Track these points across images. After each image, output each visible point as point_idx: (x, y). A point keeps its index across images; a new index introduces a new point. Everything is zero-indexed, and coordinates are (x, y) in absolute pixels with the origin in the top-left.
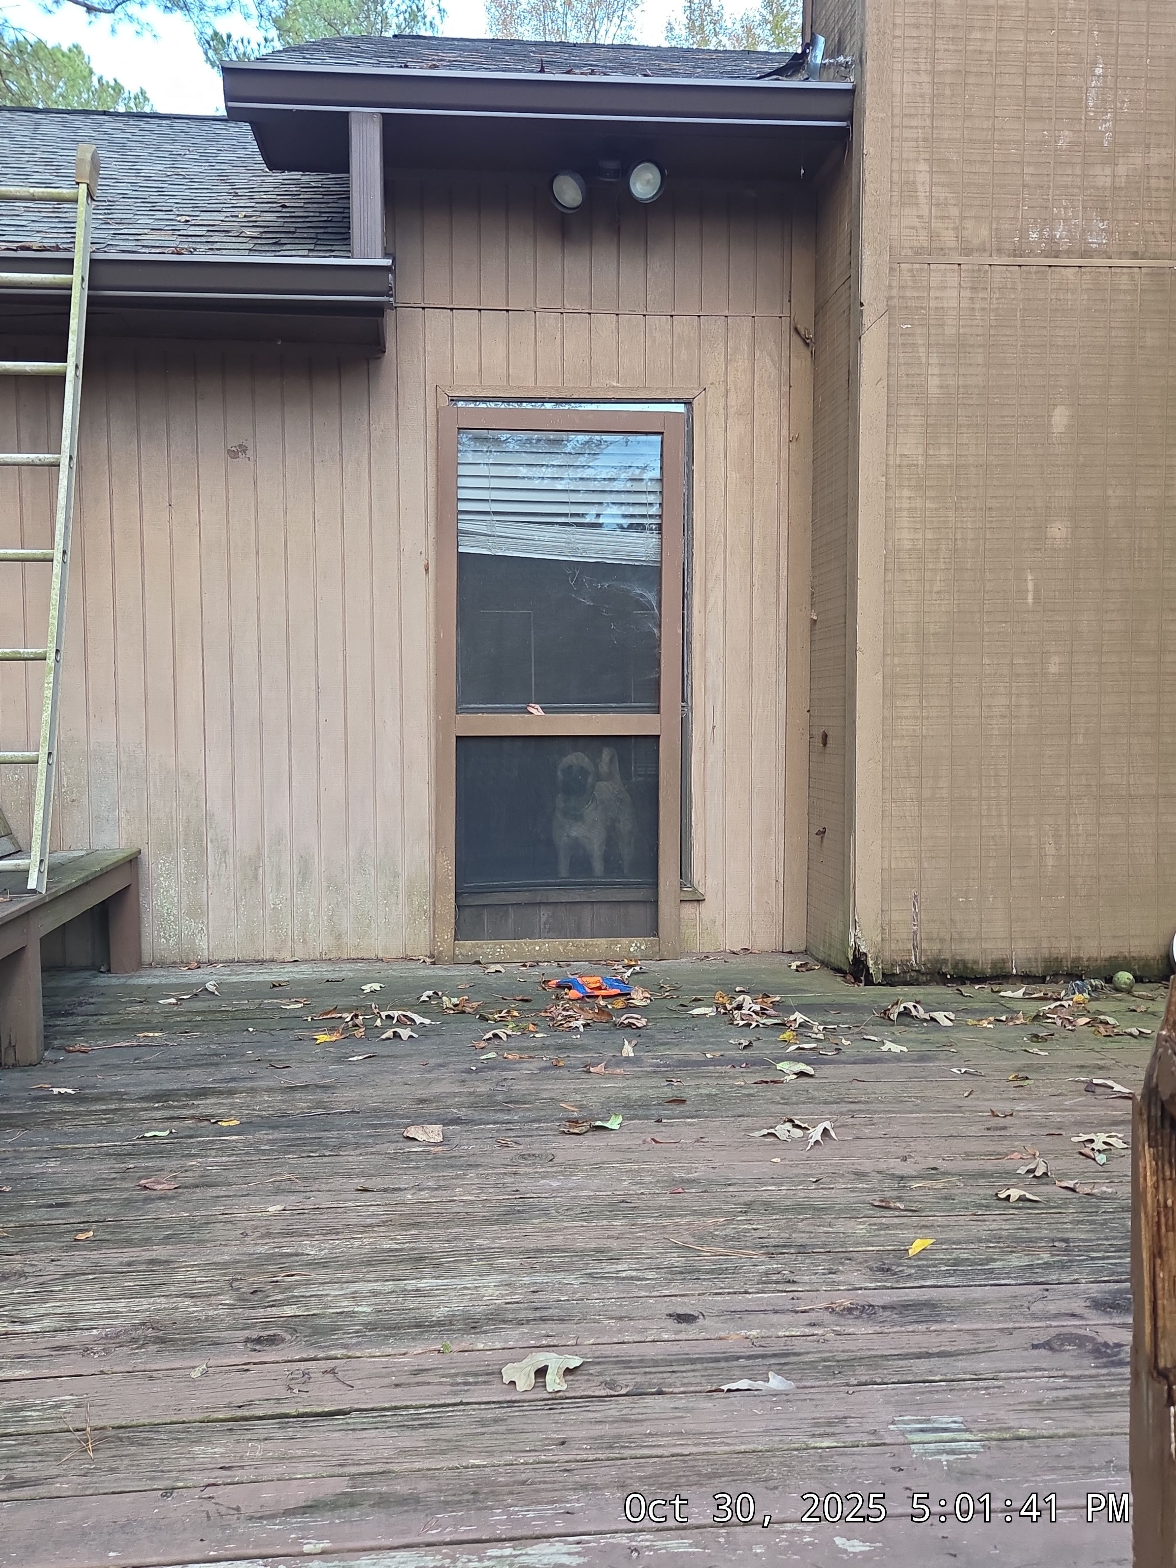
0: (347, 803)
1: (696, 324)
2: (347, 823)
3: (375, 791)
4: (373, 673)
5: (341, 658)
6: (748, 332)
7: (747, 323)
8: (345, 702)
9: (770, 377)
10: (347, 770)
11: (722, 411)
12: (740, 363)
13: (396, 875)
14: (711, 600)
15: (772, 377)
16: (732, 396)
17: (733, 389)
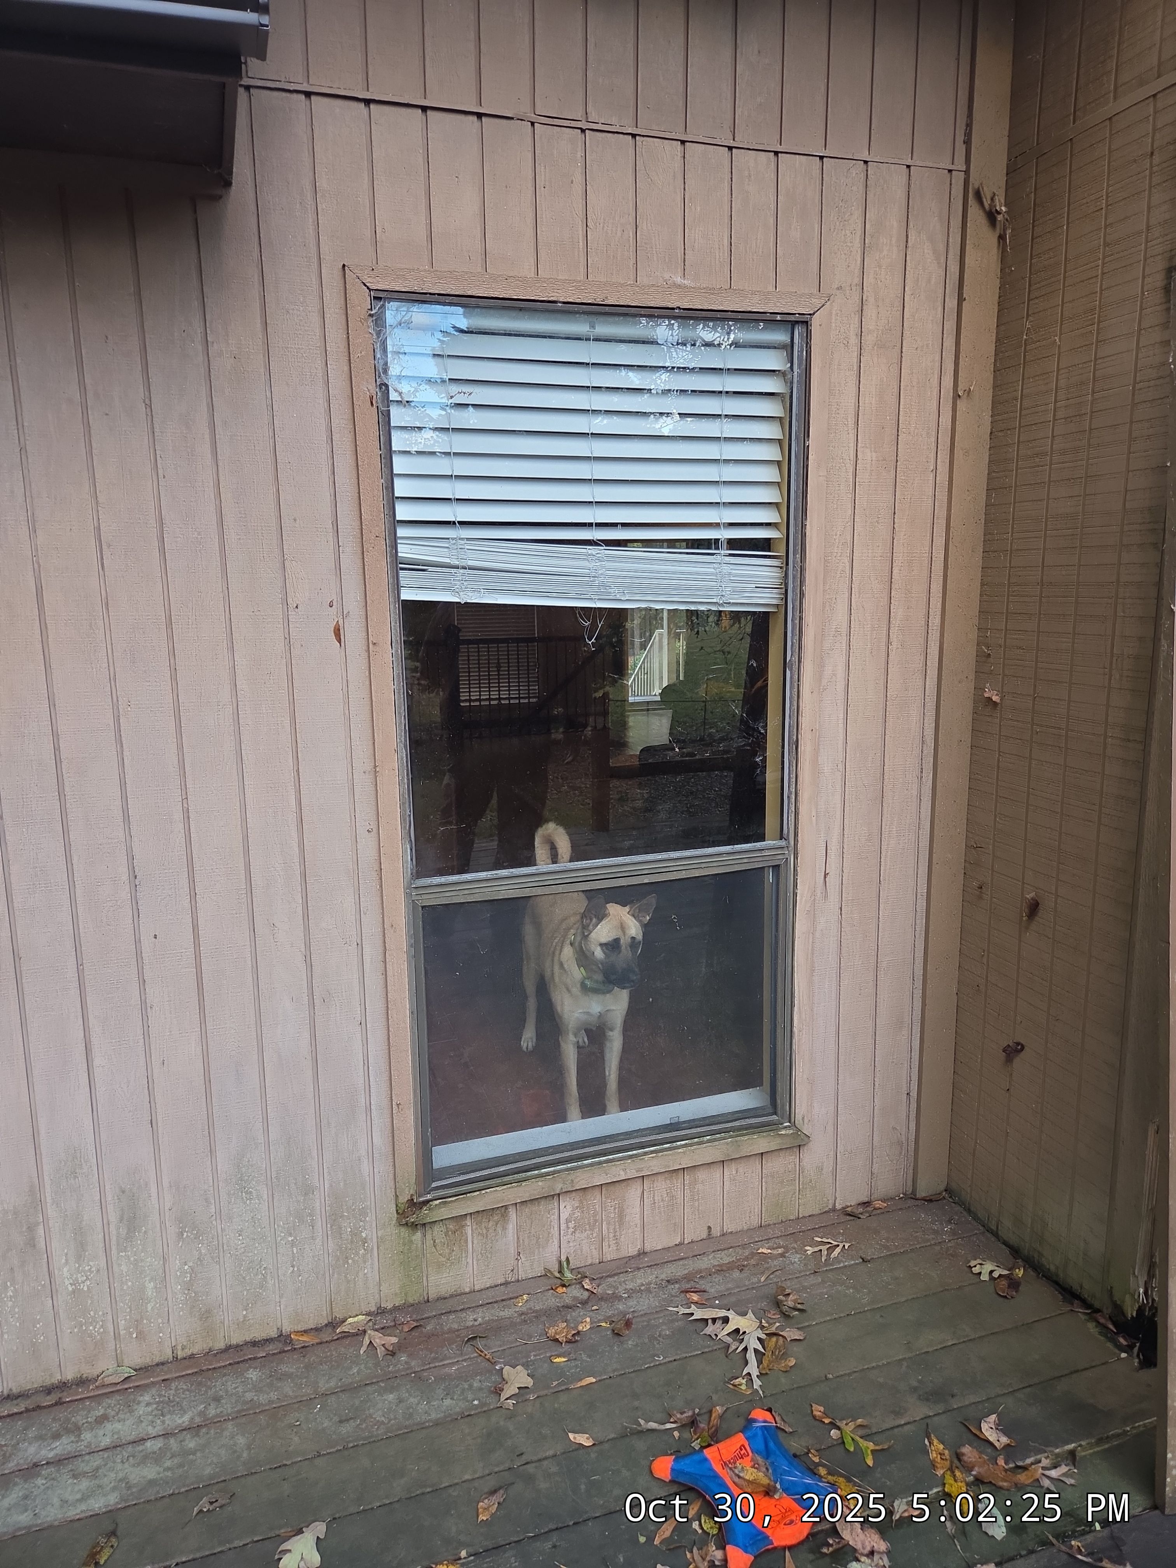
0: (207, 1081)
1: (816, 172)
2: (210, 1116)
3: (261, 1050)
4: (246, 838)
5: (178, 816)
6: (900, 193)
7: (899, 177)
8: (193, 896)
9: (929, 281)
10: (203, 1021)
11: (854, 340)
12: (885, 252)
13: (308, 1191)
14: (828, 670)
15: (933, 281)
16: (870, 312)
17: (871, 300)
